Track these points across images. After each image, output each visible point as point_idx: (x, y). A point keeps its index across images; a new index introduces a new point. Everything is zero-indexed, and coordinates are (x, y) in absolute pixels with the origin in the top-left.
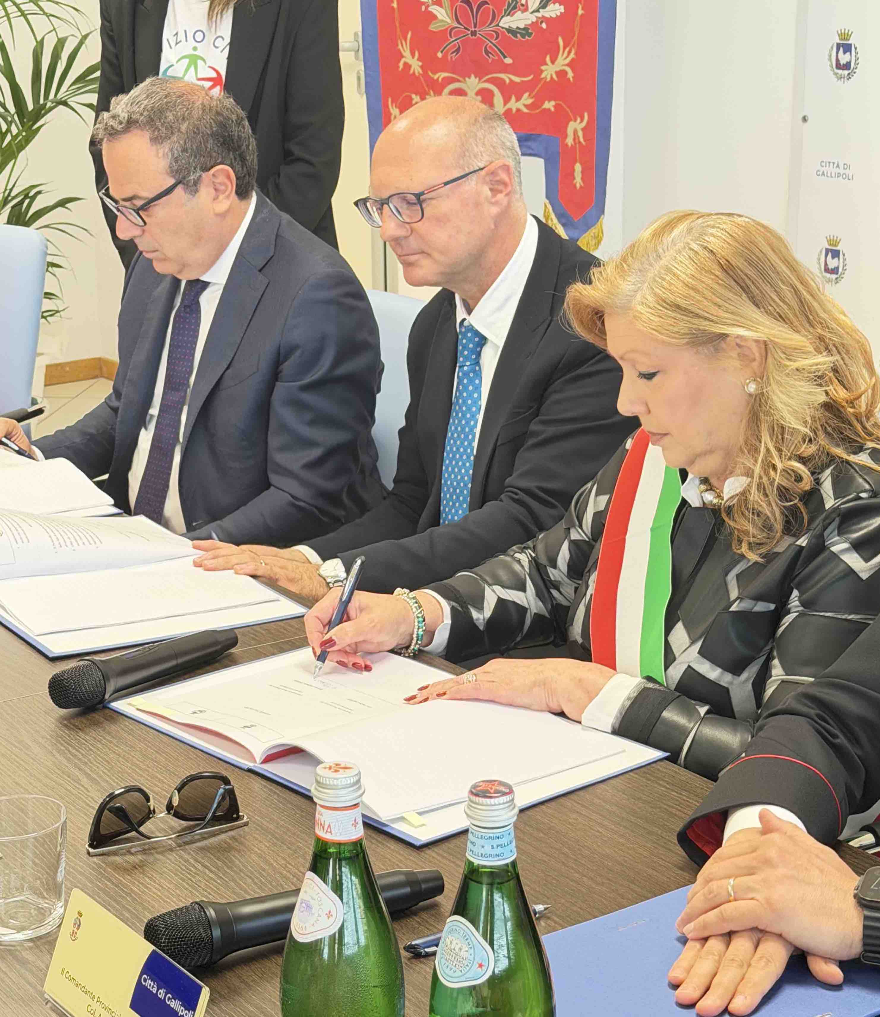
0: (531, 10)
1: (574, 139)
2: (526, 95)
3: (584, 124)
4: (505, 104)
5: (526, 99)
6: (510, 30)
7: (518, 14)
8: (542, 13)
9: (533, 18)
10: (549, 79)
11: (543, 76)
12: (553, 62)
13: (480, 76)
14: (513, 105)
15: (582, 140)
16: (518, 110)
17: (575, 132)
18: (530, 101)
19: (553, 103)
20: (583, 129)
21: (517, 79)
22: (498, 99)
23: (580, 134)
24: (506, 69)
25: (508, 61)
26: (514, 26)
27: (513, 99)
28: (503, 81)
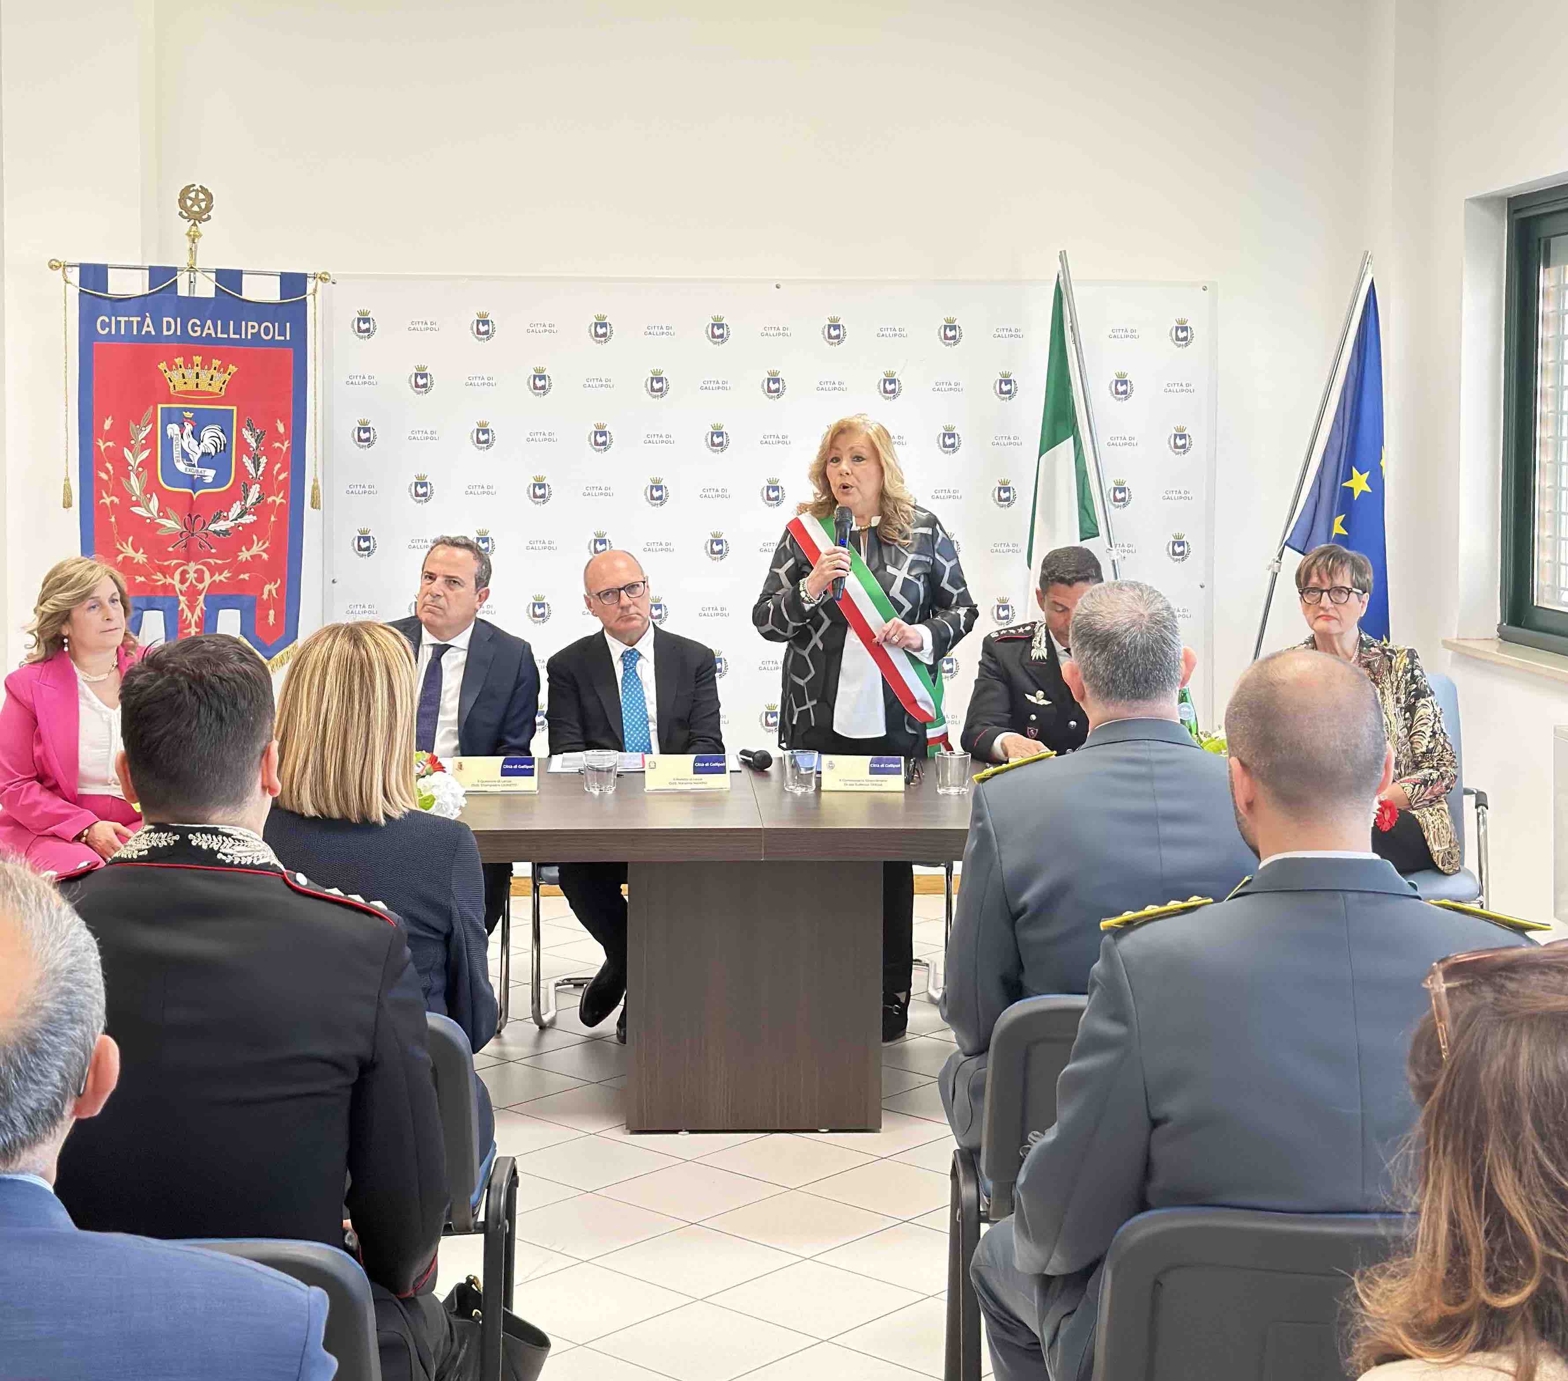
0: (231, 519)
1: (269, 595)
2: (226, 572)
3: (276, 586)
4: (211, 577)
5: (226, 574)
6: (215, 532)
7: (221, 522)
8: (239, 520)
9: (232, 524)
10: (244, 560)
11: (240, 558)
12: (248, 550)
13: (196, 561)
14: (217, 578)
15: (275, 595)
16: (221, 581)
17: (270, 591)
18: (229, 575)
19: (248, 575)
20: (276, 589)
21: (220, 562)
22: (207, 575)
23: (274, 593)
24: (211, 556)
25: (213, 551)
26: (218, 529)
27: (217, 574)
28: (210, 563)
